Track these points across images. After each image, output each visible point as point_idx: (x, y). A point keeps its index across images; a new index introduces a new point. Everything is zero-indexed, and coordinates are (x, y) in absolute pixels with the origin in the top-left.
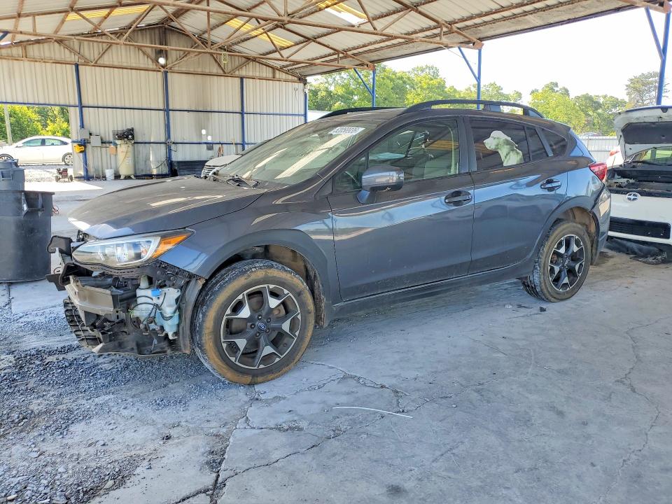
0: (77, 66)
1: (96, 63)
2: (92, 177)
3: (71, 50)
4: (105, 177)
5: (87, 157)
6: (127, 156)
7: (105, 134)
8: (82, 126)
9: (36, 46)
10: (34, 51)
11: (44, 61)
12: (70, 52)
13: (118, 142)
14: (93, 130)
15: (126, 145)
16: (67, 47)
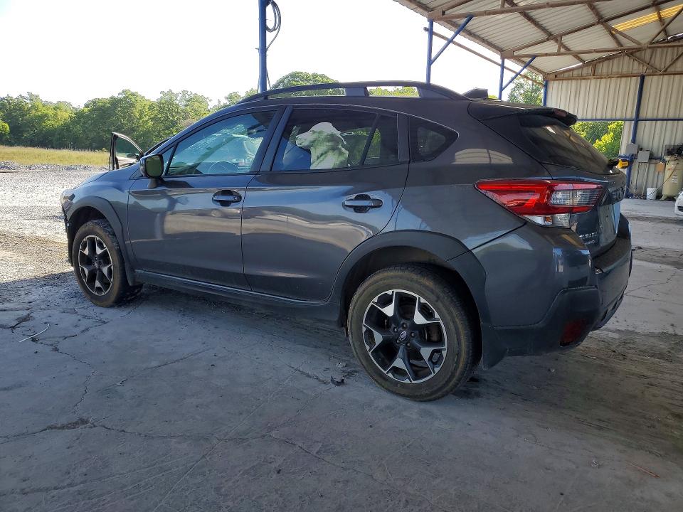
0: (643, 78)
1: (666, 71)
2: (632, 195)
3: (641, 61)
4: (646, 196)
5: (632, 173)
6: (674, 173)
7: (658, 149)
8: (634, 141)
9: (606, 63)
10: (603, 68)
11: (609, 76)
12: (639, 63)
13: (667, 158)
14: (645, 145)
15: (676, 162)
16: (636, 59)
